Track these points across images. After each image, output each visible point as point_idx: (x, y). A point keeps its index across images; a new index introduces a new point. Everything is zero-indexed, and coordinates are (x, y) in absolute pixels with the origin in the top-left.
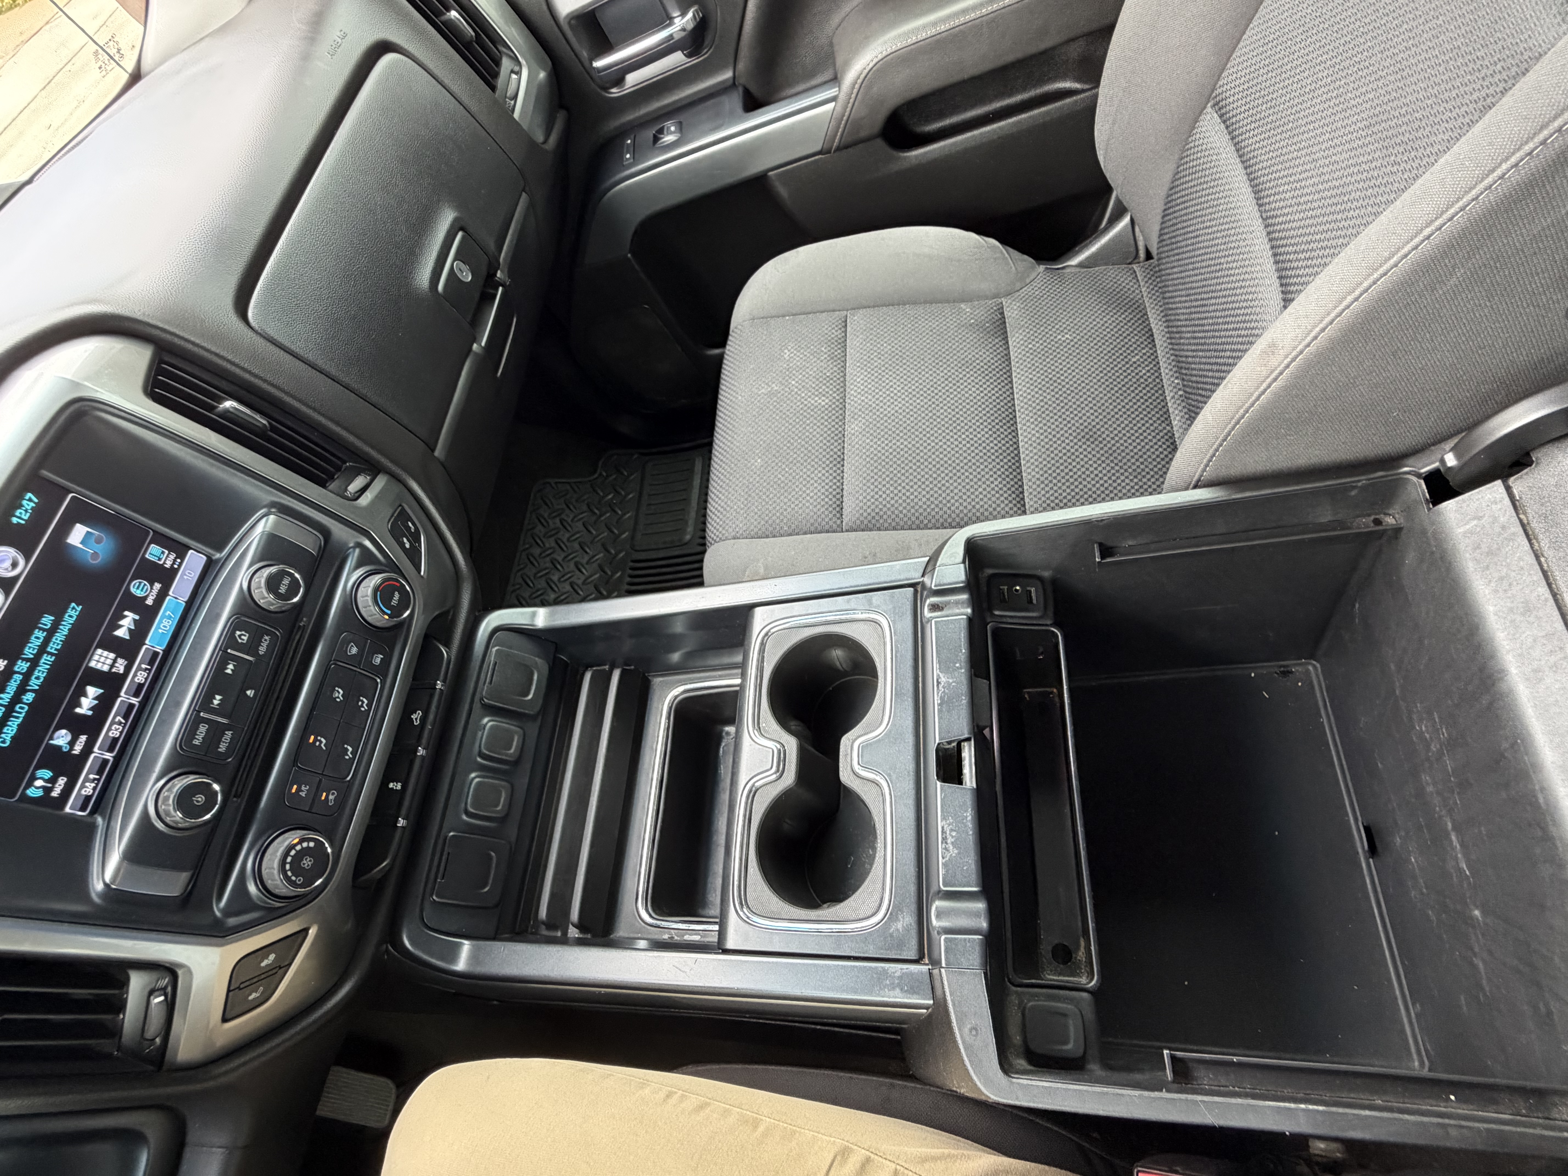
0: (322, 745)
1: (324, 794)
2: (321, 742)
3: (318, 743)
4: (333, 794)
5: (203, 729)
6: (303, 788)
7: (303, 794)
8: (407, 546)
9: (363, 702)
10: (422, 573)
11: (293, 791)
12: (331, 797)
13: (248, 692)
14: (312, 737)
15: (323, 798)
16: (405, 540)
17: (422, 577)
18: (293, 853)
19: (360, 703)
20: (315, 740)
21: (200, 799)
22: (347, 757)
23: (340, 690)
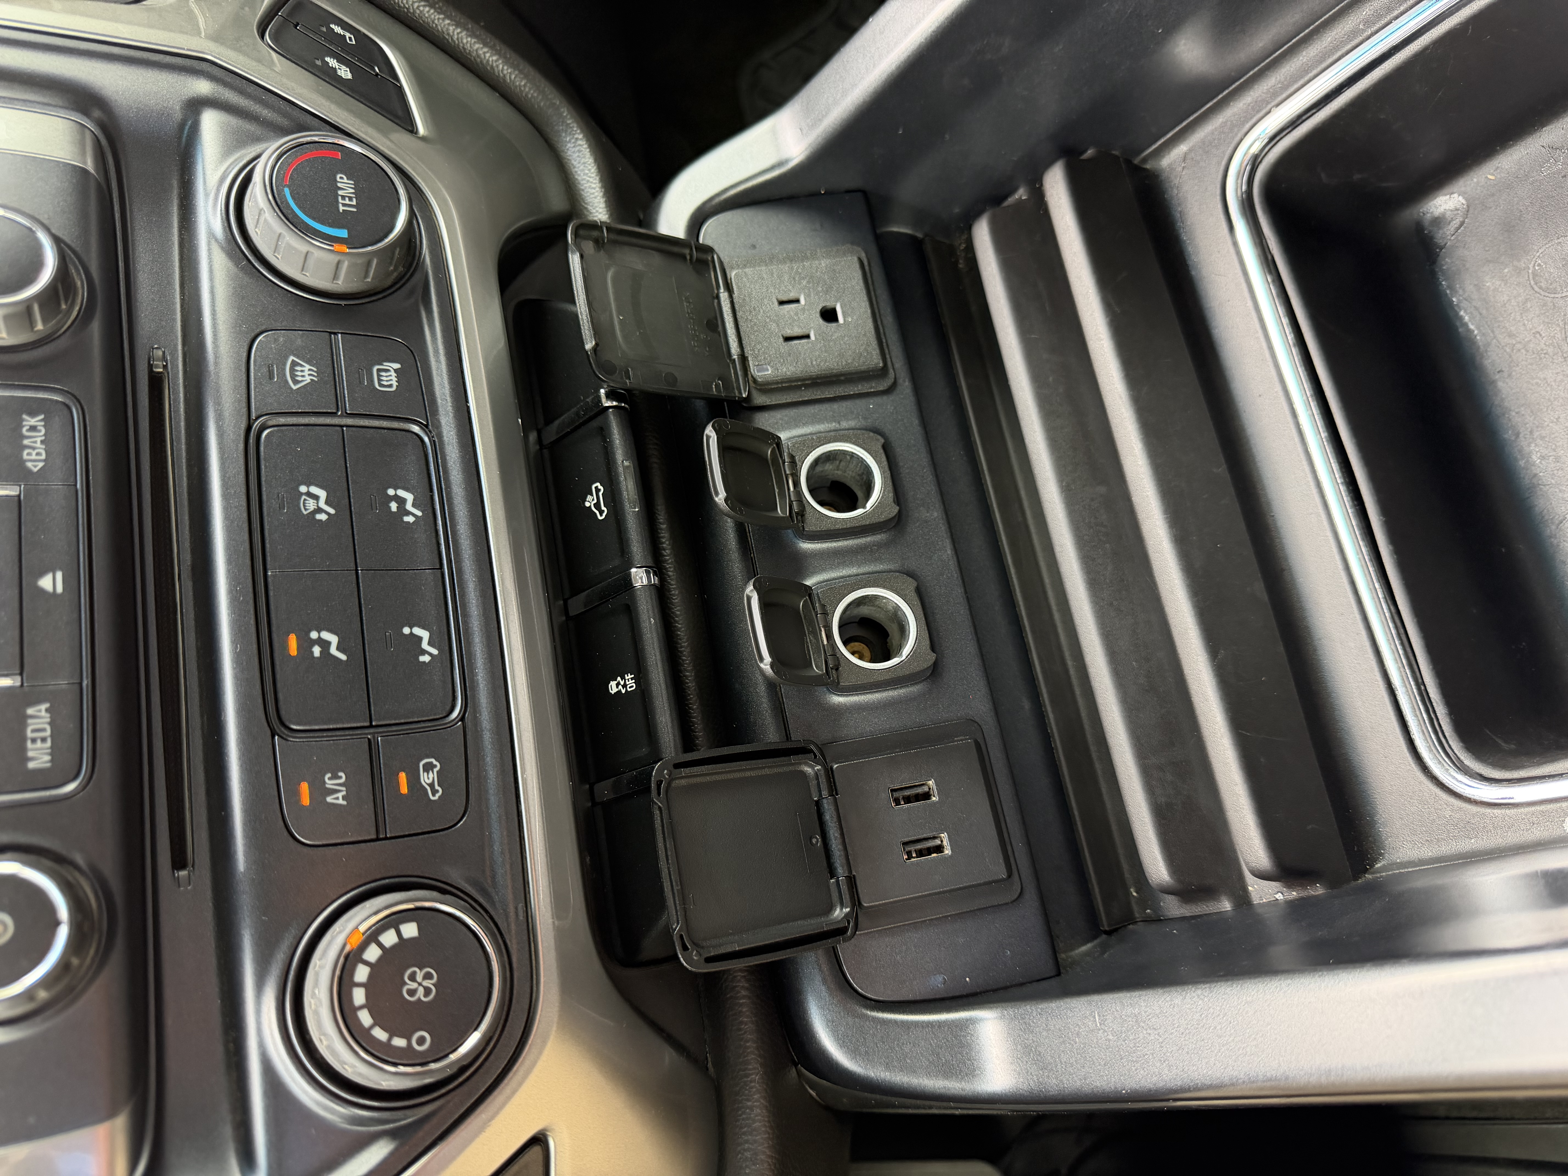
0: (333, 650)
1: (403, 776)
2: (325, 645)
3: (317, 651)
4: (429, 768)
6: (330, 783)
7: (338, 798)
8: (345, 73)
9: (401, 501)
10: (422, 130)
11: (306, 801)
12: (426, 779)
13: (46, 583)
14: (292, 639)
15: (404, 789)
16: (332, 62)
17: (423, 139)
18: (362, 974)
19: (394, 506)
20: (306, 644)
22: (425, 658)
23: (314, 490)
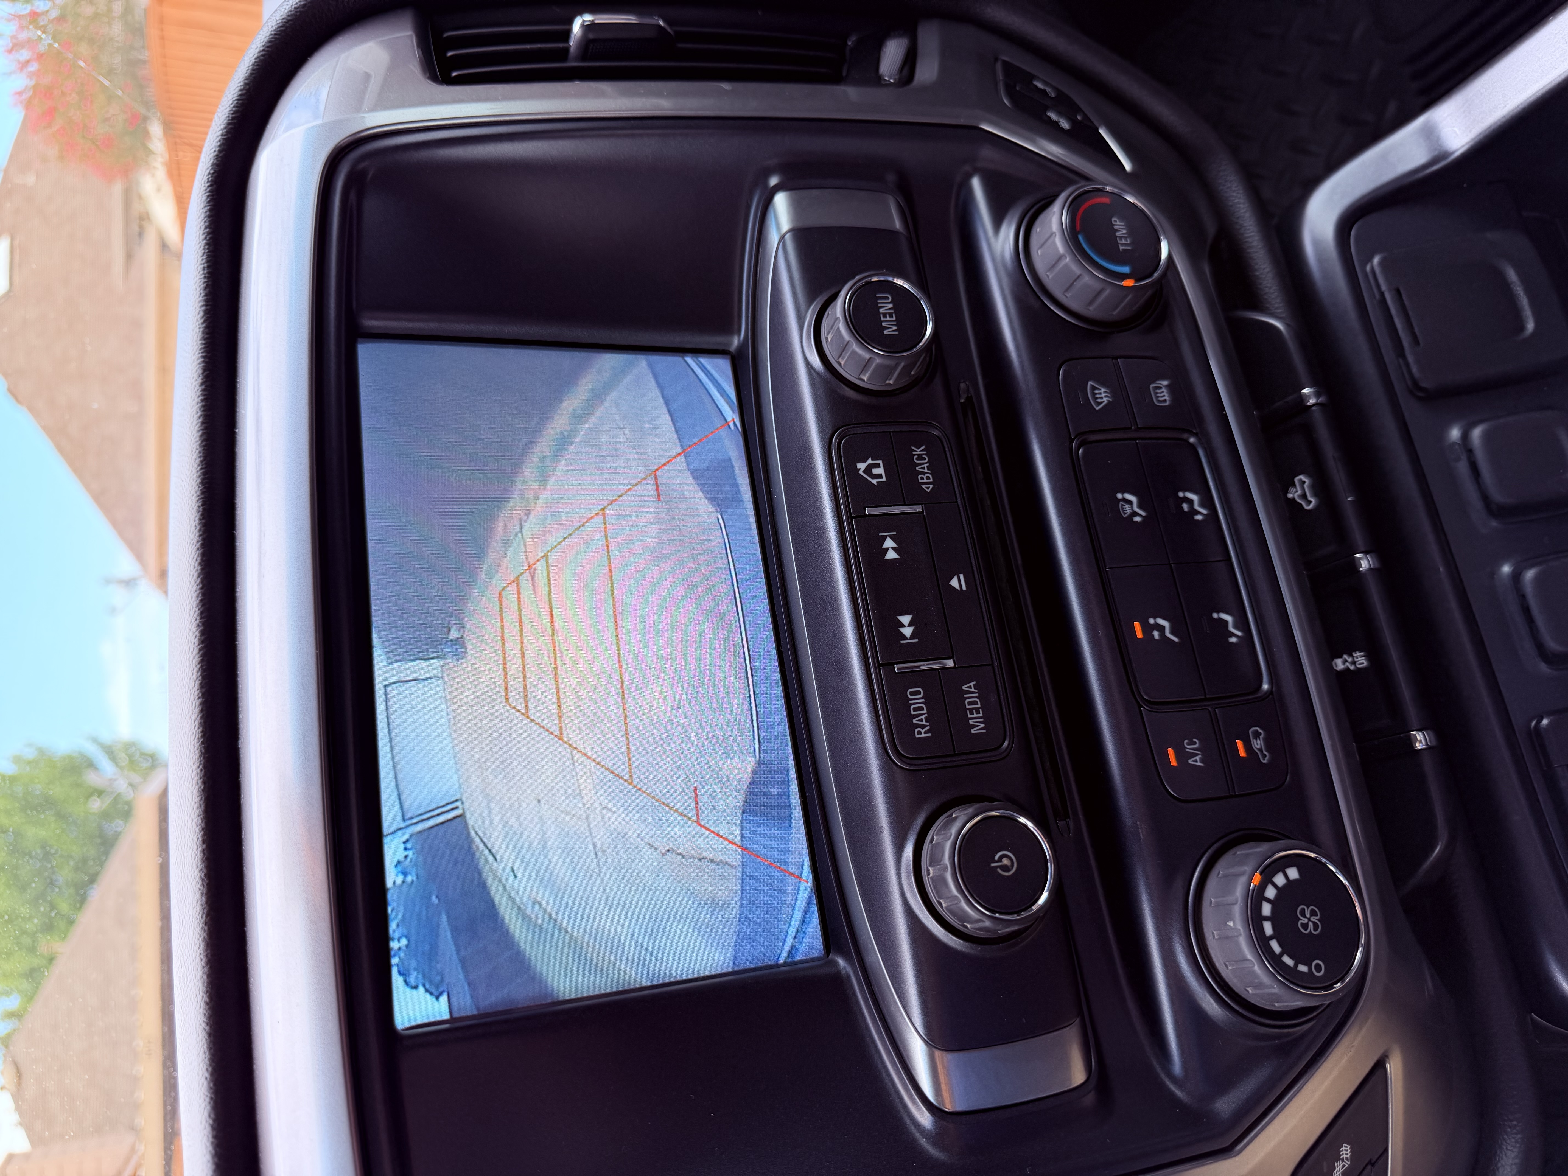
0: (1168, 634)
1: (1240, 743)
2: (1161, 629)
3: (1156, 634)
4: (1257, 735)
5: (916, 699)
6: (1189, 748)
7: (1197, 761)
8: (1065, 124)
9: (1191, 502)
10: (1127, 167)
11: (1174, 763)
12: (1257, 745)
13: (954, 583)
14: (1137, 625)
15: (1242, 753)
16: (1054, 116)
18: (1266, 909)
19: (1185, 507)
20: (1148, 629)
21: (1005, 861)
22: (1234, 639)
23: (1128, 497)
